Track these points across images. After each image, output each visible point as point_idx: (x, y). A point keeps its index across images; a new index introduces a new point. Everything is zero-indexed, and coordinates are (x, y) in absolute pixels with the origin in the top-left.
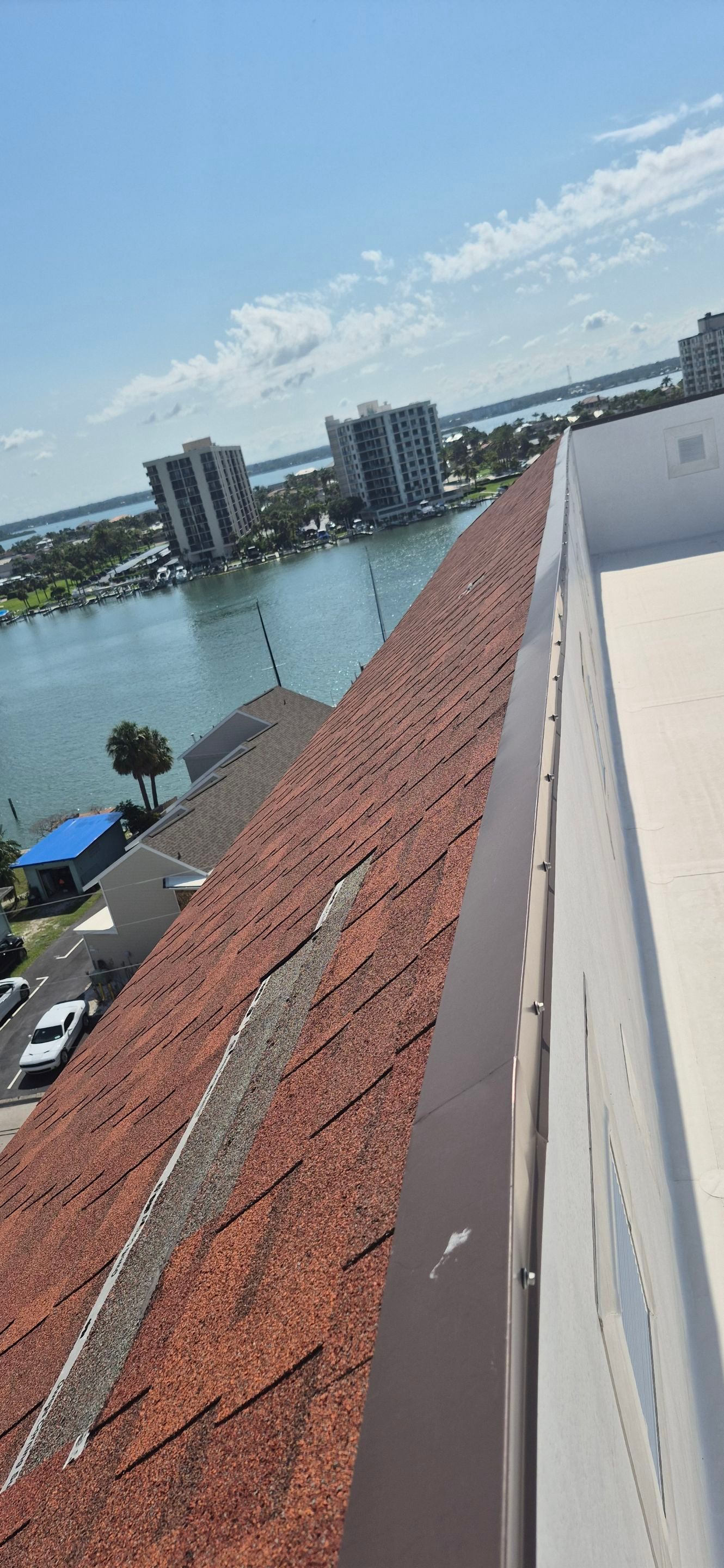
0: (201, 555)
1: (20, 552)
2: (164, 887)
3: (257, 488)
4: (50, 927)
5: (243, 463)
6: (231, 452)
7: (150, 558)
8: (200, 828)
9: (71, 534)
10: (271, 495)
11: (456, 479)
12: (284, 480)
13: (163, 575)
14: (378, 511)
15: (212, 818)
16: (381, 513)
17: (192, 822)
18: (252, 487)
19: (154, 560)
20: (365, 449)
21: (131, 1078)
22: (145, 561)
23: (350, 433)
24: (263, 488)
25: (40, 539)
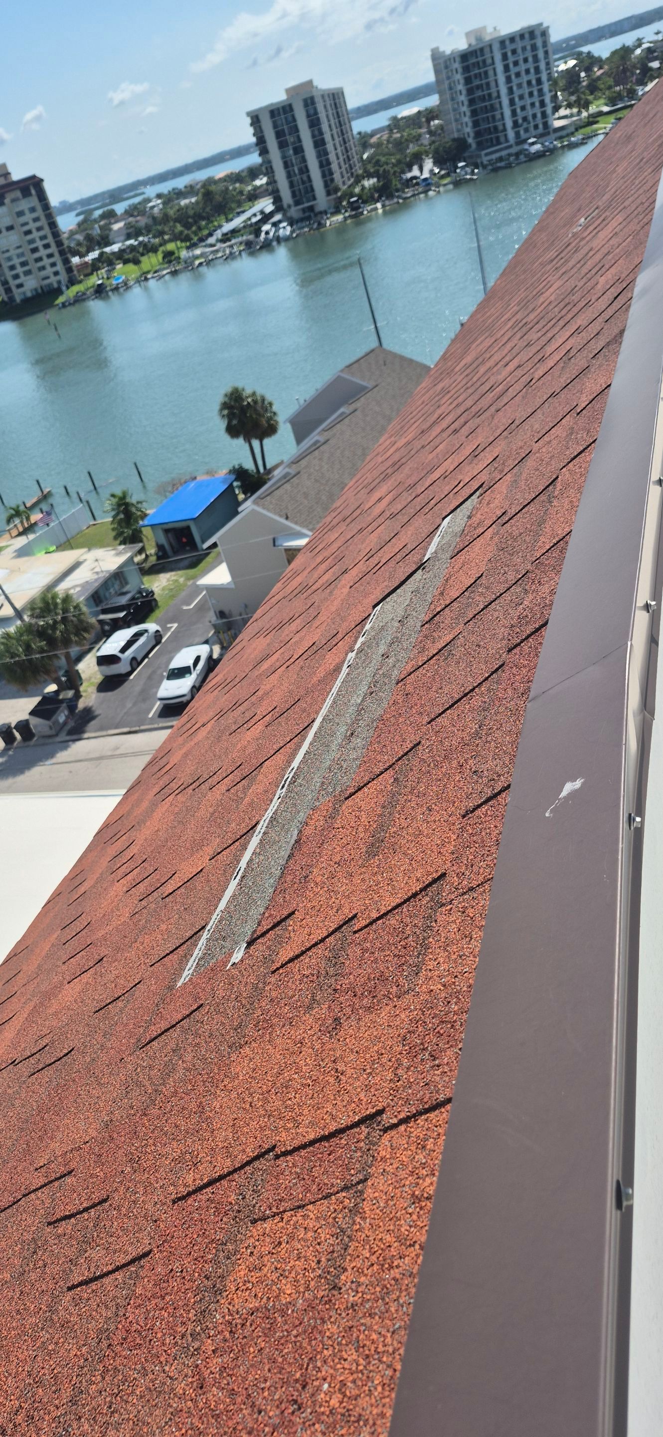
0: (304, 210)
1: (132, 216)
2: (274, 545)
3: (360, 133)
4: (176, 581)
5: (346, 106)
6: (333, 94)
7: (255, 215)
8: (305, 490)
9: (179, 194)
10: (374, 140)
11: (567, 112)
12: (386, 123)
13: (267, 233)
14: (483, 153)
15: (316, 481)
16: (486, 155)
17: (298, 484)
18: (355, 131)
19: (259, 217)
20: (471, 83)
21: (260, 693)
22: (249, 219)
23: (457, 65)
24: (366, 133)
25: (149, 200)
